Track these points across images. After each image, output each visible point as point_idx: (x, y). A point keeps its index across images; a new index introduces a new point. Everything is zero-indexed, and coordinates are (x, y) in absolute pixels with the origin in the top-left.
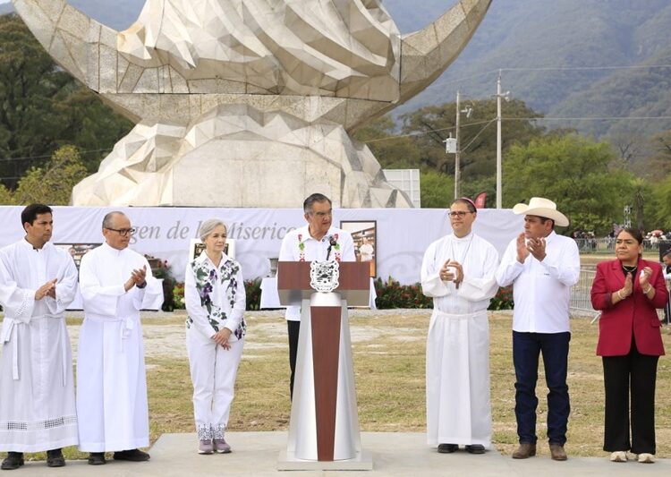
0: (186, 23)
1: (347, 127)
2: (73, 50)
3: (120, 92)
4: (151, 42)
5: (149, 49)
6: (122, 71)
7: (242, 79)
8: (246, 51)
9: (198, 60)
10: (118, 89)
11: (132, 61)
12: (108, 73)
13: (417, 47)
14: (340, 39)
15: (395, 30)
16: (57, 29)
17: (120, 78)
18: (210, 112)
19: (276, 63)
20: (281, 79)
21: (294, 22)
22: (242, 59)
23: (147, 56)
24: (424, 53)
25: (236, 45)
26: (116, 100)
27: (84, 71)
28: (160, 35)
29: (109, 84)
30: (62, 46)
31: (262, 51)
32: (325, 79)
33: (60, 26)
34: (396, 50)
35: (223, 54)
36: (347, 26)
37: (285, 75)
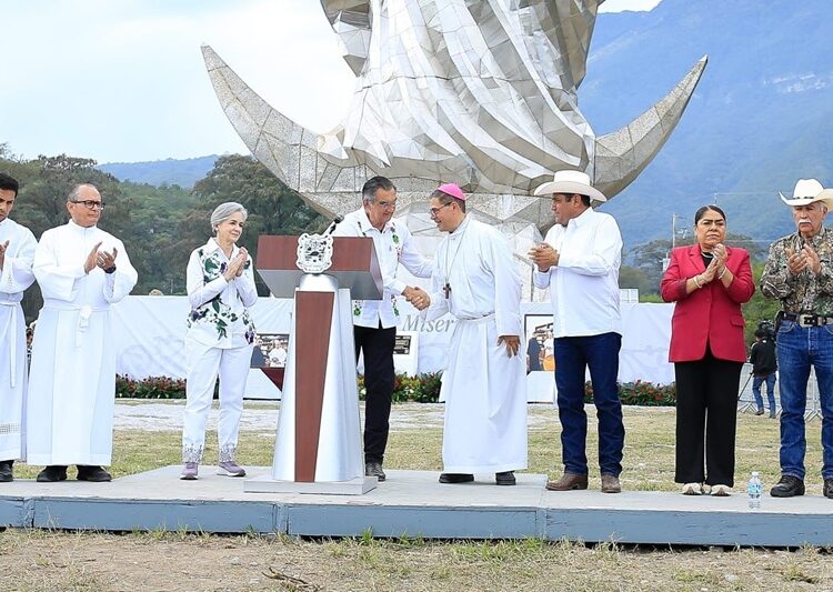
0: (383, 123)
1: (541, 226)
2: (275, 152)
3: (319, 190)
4: (348, 143)
5: (346, 150)
6: (320, 170)
7: (436, 178)
8: (439, 149)
9: (394, 159)
10: (316, 188)
11: (330, 161)
12: (308, 173)
13: (611, 149)
14: (533, 138)
15: (589, 132)
16: (262, 133)
17: (319, 177)
18: (404, 210)
19: (470, 161)
20: (474, 178)
21: (488, 122)
22: (435, 158)
23: (345, 156)
24: (619, 154)
25: (430, 144)
26: (314, 199)
27: (285, 172)
28: (359, 136)
29: (308, 184)
30: (266, 148)
31: (455, 149)
32: (518, 177)
33: (264, 129)
34: (590, 151)
35: (417, 153)
36: (540, 126)
37: (478, 174)
